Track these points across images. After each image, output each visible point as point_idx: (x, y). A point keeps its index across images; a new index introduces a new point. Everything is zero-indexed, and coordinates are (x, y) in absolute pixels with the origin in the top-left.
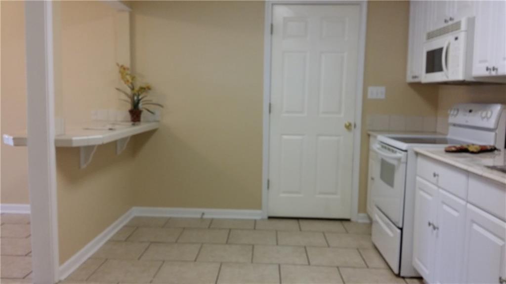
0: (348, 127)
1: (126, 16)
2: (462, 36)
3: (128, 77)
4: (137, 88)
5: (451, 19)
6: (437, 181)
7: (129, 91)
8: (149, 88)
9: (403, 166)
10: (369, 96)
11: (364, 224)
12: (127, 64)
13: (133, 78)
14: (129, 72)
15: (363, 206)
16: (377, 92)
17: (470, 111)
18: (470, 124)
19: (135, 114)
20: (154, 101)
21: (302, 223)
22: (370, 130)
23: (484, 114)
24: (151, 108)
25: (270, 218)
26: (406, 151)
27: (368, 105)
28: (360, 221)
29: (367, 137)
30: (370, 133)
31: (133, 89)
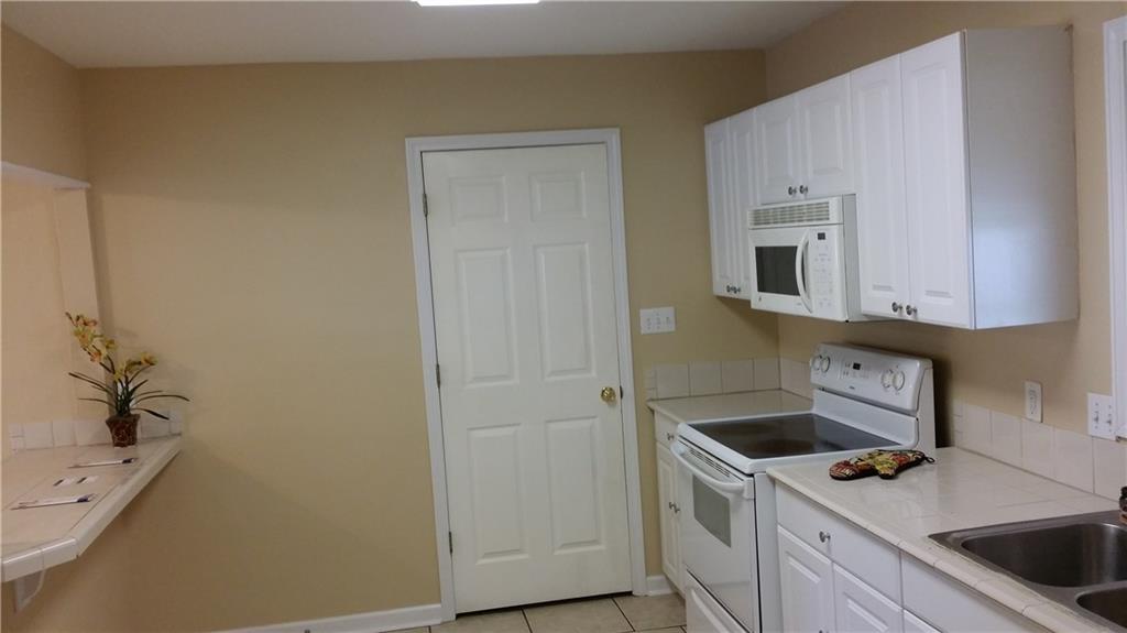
0: (608, 396)
1: (77, 201)
2: (834, 234)
3: (97, 342)
4: (121, 366)
5: (803, 190)
6: (829, 549)
7: (100, 374)
8: (150, 363)
9: (747, 508)
10: (644, 331)
11: (660, 598)
12: (91, 311)
13: (109, 344)
14: (96, 330)
15: (655, 560)
16: (659, 320)
17: (857, 366)
18: (858, 392)
19: (123, 428)
20: (166, 390)
21: (531, 614)
22: (652, 400)
23: (888, 379)
24: (159, 405)
25: (459, 616)
26: (752, 475)
27: (643, 348)
28: (652, 593)
29: (647, 415)
30: (652, 405)
31: (112, 370)
